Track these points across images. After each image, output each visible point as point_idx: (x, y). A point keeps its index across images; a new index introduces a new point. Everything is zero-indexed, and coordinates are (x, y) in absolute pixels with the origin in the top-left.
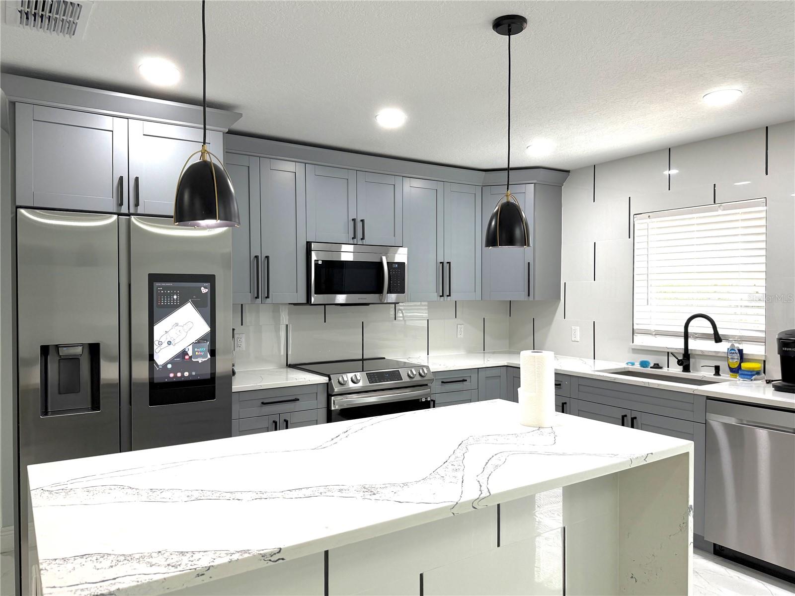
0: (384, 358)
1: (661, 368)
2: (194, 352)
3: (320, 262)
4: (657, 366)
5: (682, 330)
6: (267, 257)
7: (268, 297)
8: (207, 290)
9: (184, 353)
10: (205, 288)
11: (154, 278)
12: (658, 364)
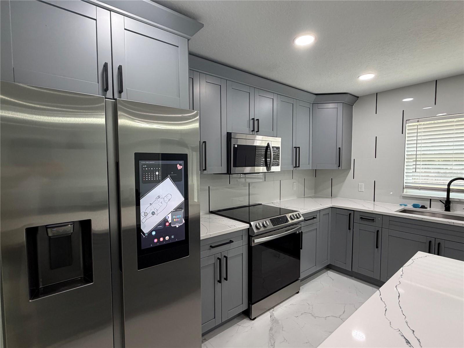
0: (261, 204)
1: (426, 208)
2: (172, 219)
3: (236, 146)
4: (423, 207)
5: (446, 187)
6: (205, 142)
7: (205, 170)
8: (182, 167)
9: (165, 221)
10: (180, 165)
11: (139, 157)
12: (424, 206)
